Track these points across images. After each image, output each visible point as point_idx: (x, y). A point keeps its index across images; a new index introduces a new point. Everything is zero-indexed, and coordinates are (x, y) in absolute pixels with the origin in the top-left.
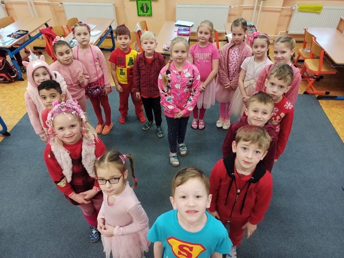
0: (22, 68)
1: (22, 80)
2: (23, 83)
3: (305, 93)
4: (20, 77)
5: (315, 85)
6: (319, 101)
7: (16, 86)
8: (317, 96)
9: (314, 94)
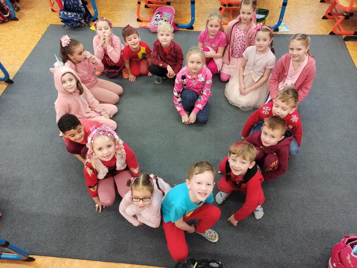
0: (14, 6)
1: (16, 19)
2: (18, 23)
3: (332, 33)
4: (13, 17)
5: (343, 24)
6: (346, 42)
7: (11, 27)
8: (344, 37)
9: (341, 35)
